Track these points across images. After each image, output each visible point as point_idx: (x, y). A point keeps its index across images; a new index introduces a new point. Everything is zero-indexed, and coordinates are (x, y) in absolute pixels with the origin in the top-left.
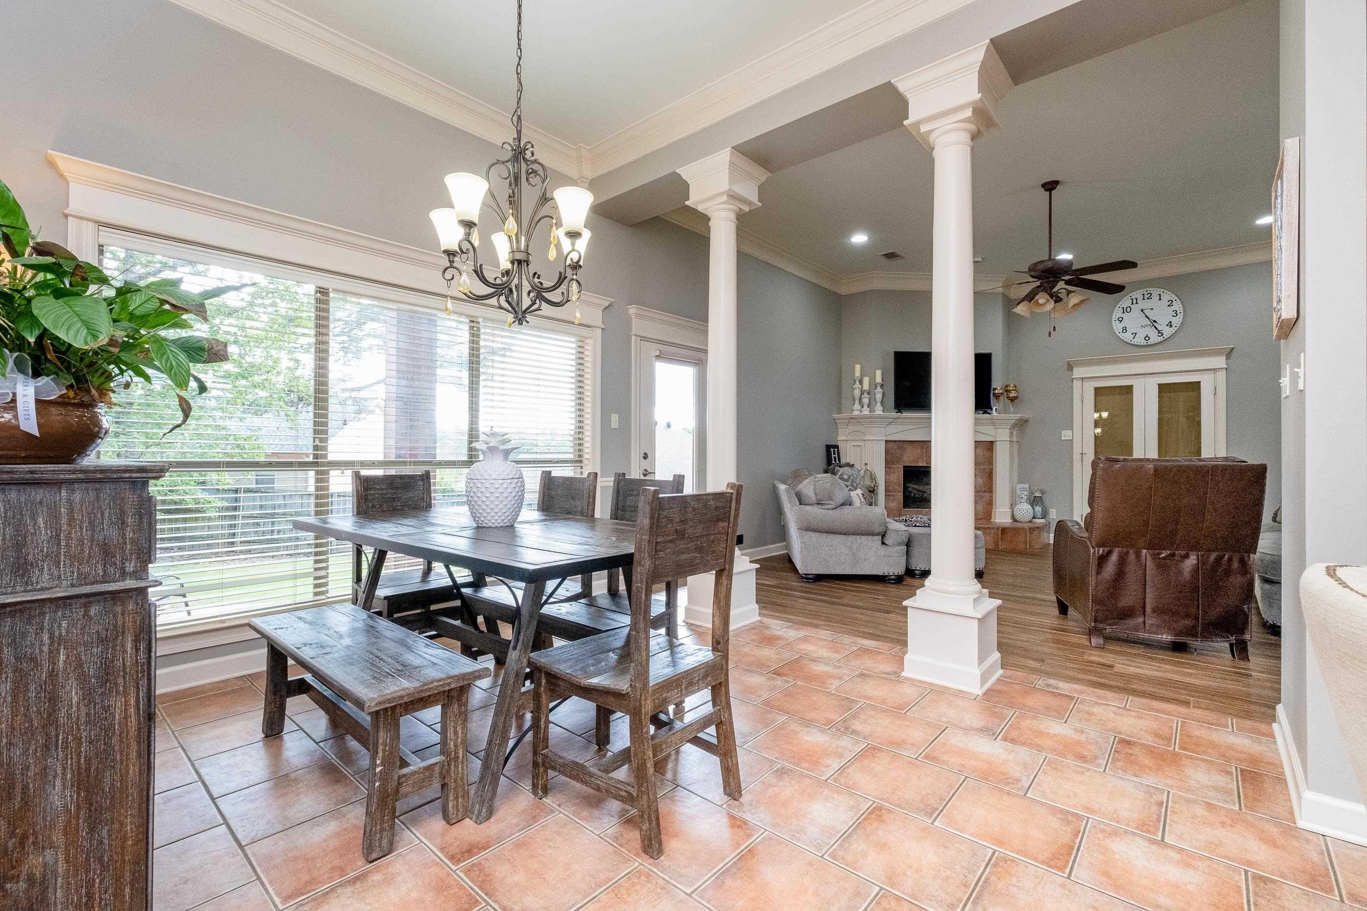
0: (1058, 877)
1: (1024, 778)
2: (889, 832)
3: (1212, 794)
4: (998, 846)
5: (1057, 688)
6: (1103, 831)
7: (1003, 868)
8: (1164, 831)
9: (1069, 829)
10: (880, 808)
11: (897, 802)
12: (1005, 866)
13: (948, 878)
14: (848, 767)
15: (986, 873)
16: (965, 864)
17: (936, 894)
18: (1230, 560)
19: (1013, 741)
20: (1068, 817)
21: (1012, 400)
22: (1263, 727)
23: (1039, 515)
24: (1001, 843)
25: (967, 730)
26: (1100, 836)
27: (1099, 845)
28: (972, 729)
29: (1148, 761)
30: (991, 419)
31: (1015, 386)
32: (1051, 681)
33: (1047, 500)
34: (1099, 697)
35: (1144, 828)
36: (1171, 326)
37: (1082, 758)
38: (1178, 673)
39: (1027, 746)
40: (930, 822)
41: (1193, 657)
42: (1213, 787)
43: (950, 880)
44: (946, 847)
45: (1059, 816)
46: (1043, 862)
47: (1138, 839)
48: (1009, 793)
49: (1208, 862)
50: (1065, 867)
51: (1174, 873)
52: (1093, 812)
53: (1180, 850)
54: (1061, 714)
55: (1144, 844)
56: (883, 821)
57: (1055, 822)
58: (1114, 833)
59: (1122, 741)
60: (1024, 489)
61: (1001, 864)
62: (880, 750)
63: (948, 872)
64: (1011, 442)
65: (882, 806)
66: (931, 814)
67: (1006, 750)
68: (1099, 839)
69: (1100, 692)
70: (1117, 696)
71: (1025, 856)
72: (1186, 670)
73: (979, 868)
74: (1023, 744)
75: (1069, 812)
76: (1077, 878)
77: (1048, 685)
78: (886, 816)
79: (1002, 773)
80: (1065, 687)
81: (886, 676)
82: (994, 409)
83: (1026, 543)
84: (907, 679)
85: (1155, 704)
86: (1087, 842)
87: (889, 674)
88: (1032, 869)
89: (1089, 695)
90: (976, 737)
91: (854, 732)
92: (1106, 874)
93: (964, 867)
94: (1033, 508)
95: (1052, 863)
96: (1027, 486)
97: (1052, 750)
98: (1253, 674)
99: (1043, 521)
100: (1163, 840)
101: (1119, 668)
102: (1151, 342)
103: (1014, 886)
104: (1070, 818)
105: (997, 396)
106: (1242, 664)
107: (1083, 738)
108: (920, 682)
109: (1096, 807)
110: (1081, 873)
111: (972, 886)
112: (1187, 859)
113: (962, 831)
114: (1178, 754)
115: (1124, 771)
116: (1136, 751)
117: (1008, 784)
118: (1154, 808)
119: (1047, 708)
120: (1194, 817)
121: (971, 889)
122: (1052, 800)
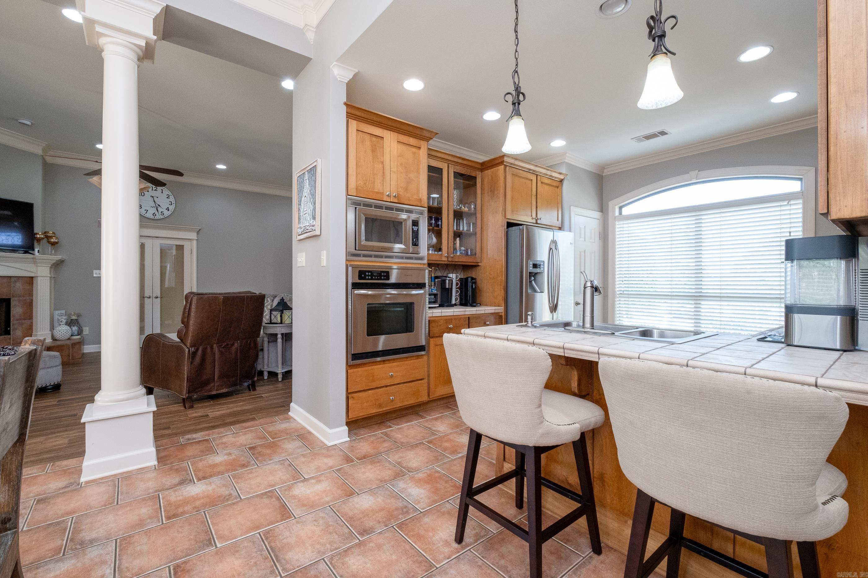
0: (292, 521)
1: (232, 492)
2: (200, 572)
3: (299, 450)
4: (259, 530)
5: (194, 439)
6: (286, 490)
7: (270, 537)
8: (302, 475)
9: (274, 499)
10: (177, 567)
11: (184, 554)
12: (270, 535)
13: (256, 563)
14: (120, 564)
15: (267, 545)
16: (255, 550)
17: (259, 575)
18: (250, 343)
19: (204, 478)
20: (269, 495)
21: (53, 244)
22: (286, 416)
23: (76, 333)
24: (258, 528)
25: (172, 487)
26: (287, 493)
27: (290, 496)
28: (176, 485)
29: (268, 451)
30: (33, 258)
31: (54, 233)
32: (187, 437)
33: (81, 321)
34: (219, 433)
35: (296, 479)
36: (168, 210)
37: (243, 466)
38: (237, 407)
39: (214, 476)
40: (214, 548)
41: (234, 397)
42: (297, 448)
43: (258, 563)
44: (238, 551)
45: (265, 497)
46: (281, 521)
47: (298, 484)
48: (234, 504)
49: (323, 475)
50: (290, 515)
51: (319, 487)
52: (274, 486)
53: (313, 478)
54: (211, 451)
55: (302, 484)
56: (189, 571)
57: (266, 501)
58: (290, 488)
59: (250, 448)
60: (61, 315)
61: (268, 535)
62: (130, 536)
63: (253, 561)
64: (51, 277)
65: (177, 564)
66: (211, 543)
67: (207, 485)
68: (287, 494)
69: (216, 430)
70: (226, 428)
71: (273, 524)
72: (239, 404)
73: (262, 546)
74: (211, 476)
75: (266, 492)
76: (298, 515)
77: (189, 439)
78: (188, 567)
79: (219, 497)
80: (198, 436)
81: (66, 490)
82: (36, 250)
83: (69, 356)
84: (87, 482)
85: (244, 425)
86: (286, 499)
87: (66, 487)
88: (281, 527)
89: (213, 435)
90: (183, 489)
91: (91, 541)
92: (304, 505)
93: (256, 552)
94: (71, 329)
95: (284, 517)
96: (63, 312)
97: (228, 471)
98: (263, 395)
99: (79, 337)
100: (305, 478)
101: (211, 415)
102: (156, 217)
103: (283, 539)
104: (269, 494)
105: (39, 240)
106: (255, 392)
107: (234, 456)
108: (102, 478)
109: (273, 483)
110: (297, 512)
111: (269, 556)
112: (318, 479)
113: (236, 538)
114: (273, 442)
115: (265, 461)
116: (259, 449)
117: (228, 500)
118: (290, 468)
119: (202, 452)
120: (304, 463)
121: (270, 557)
122: (255, 493)
